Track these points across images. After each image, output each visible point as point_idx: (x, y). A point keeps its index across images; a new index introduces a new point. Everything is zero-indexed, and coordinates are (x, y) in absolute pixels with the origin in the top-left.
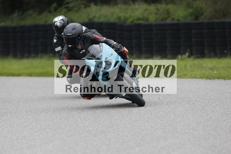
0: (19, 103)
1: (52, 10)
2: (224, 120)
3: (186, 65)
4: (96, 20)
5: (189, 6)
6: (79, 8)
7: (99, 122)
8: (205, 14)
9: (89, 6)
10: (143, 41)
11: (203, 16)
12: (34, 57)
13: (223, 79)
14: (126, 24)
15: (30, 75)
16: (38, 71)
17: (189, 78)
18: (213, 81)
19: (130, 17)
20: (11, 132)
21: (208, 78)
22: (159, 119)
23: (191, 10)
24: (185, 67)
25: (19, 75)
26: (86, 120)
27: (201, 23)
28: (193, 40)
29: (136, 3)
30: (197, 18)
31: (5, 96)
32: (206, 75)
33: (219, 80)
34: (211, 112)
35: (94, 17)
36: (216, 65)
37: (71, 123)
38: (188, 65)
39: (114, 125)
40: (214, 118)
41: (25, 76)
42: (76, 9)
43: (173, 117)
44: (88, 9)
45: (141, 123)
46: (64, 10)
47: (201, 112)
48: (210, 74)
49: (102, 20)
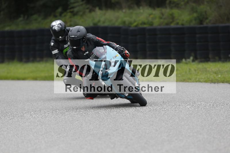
0: (24, 107)
1: (58, 14)
2: (228, 123)
3: (190, 69)
4: (101, 24)
5: (193, 10)
6: (84, 13)
7: (104, 125)
8: (210, 18)
9: (94, 11)
10: (148, 45)
11: (207, 21)
12: (39, 61)
13: (228, 83)
14: (131, 28)
15: (35, 79)
16: (43, 74)
17: (193, 82)
18: (218, 85)
19: (135, 21)
20: (17, 135)
21: (213, 81)
22: (164, 122)
23: (195, 15)
24: (189, 71)
25: (24, 79)
26: (91, 124)
27: (206, 28)
28: (198, 44)
29: (141, 8)
30: (201, 22)
31: (10, 100)
32: (211, 79)
33: (224, 84)
34: (215, 116)
35: (99, 21)
36: (220, 69)
37: (75, 126)
38: (192, 70)
39: (119, 129)
40: (218, 121)
41: (30, 80)
42: (81, 13)
43: (177, 120)
44: (93, 14)
45: (145, 126)
46: (69, 14)
47: (206, 115)
48: (215, 78)
49: (106, 24)
